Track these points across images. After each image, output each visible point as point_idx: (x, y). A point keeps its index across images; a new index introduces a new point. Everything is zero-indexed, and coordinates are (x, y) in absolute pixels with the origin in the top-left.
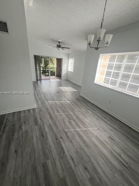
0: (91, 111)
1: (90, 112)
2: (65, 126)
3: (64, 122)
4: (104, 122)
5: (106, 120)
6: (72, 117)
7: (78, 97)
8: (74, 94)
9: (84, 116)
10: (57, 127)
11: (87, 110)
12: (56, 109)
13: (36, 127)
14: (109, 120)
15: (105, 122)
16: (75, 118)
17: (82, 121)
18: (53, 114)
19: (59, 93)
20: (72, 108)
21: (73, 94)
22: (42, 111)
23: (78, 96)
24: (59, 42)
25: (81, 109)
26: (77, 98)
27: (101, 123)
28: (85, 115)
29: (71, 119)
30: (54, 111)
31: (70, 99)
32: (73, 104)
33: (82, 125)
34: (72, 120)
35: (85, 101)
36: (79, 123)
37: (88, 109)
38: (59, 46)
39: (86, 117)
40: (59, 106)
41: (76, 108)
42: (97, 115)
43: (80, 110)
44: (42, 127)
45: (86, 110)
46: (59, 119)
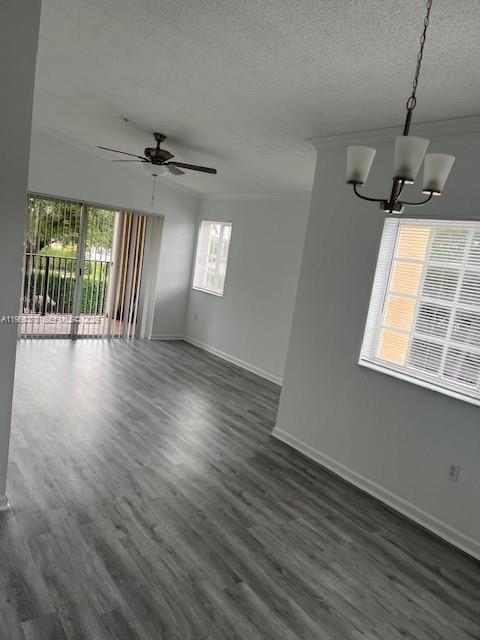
0: (348, 529)
1: (347, 538)
2: (212, 617)
3: (200, 597)
4: (433, 592)
5: (441, 583)
6: (244, 567)
7: (261, 448)
8: (240, 431)
9: (312, 557)
10: (164, 630)
11: (326, 529)
12: (139, 517)
13: (27, 626)
14: (457, 580)
15: (439, 593)
16: (261, 571)
17: (307, 590)
18: (121, 550)
19: (141, 423)
20: (235, 510)
21: (233, 427)
22: (49, 530)
23: (260, 442)
24: (160, 138)
25: (291, 517)
26: (255, 452)
27: (415, 599)
28: (317, 554)
29: (238, 580)
30: (126, 531)
31: (218, 458)
32: (238, 488)
33: (312, 613)
34: (246, 587)
35: (304, 470)
36: (293, 603)
37: (331, 517)
38: (156, 157)
39: (326, 567)
40: (151, 499)
41: (259, 511)
42: (386, 554)
43: (281, 522)
44: (67, 626)
45: (319, 524)
46: (168, 580)
